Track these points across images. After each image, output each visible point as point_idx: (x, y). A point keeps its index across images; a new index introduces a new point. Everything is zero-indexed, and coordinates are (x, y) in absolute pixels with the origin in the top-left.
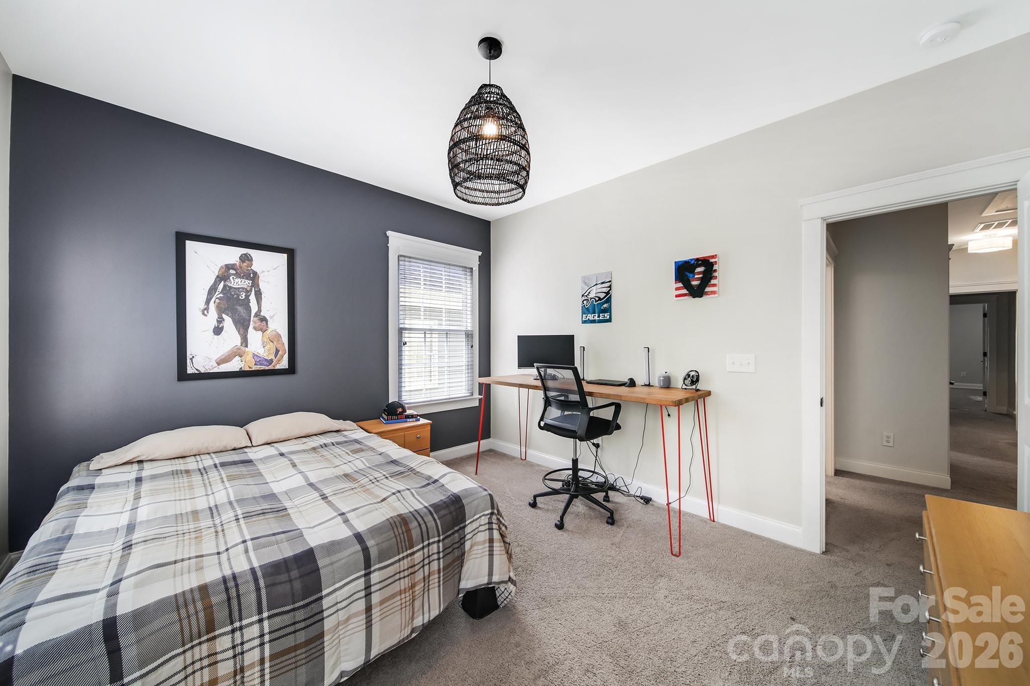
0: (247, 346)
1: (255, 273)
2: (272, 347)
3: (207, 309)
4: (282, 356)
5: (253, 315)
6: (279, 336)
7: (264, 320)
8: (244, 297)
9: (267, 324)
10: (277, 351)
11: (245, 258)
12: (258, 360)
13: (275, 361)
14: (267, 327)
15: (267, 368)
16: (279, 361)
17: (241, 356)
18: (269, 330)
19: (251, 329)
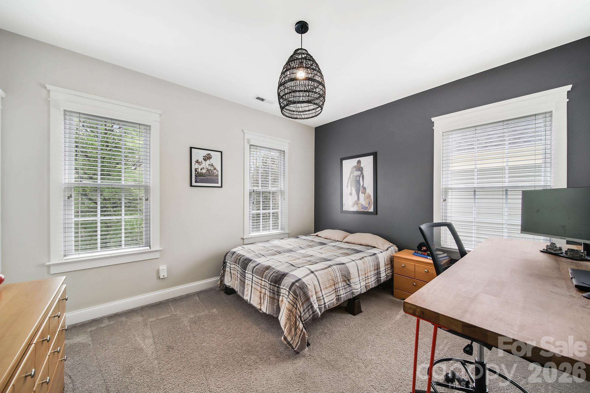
0: (359, 201)
1: (362, 168)
2: (367, 201)
3: (348, 185)
4: (371, 206)
5: (361, 187)
6: (370, 196)
7: (365, 188)
8: (358, 179)
9: (366, 190)
10: (369, 203)
11: (359, 162)
12: (364, 207)
13: (368, 208)
14: (366, 192)
15: (366, 211)
16: (370, 208)
17: (357, 205)
18: (367, 193)
19: (360, 193)
